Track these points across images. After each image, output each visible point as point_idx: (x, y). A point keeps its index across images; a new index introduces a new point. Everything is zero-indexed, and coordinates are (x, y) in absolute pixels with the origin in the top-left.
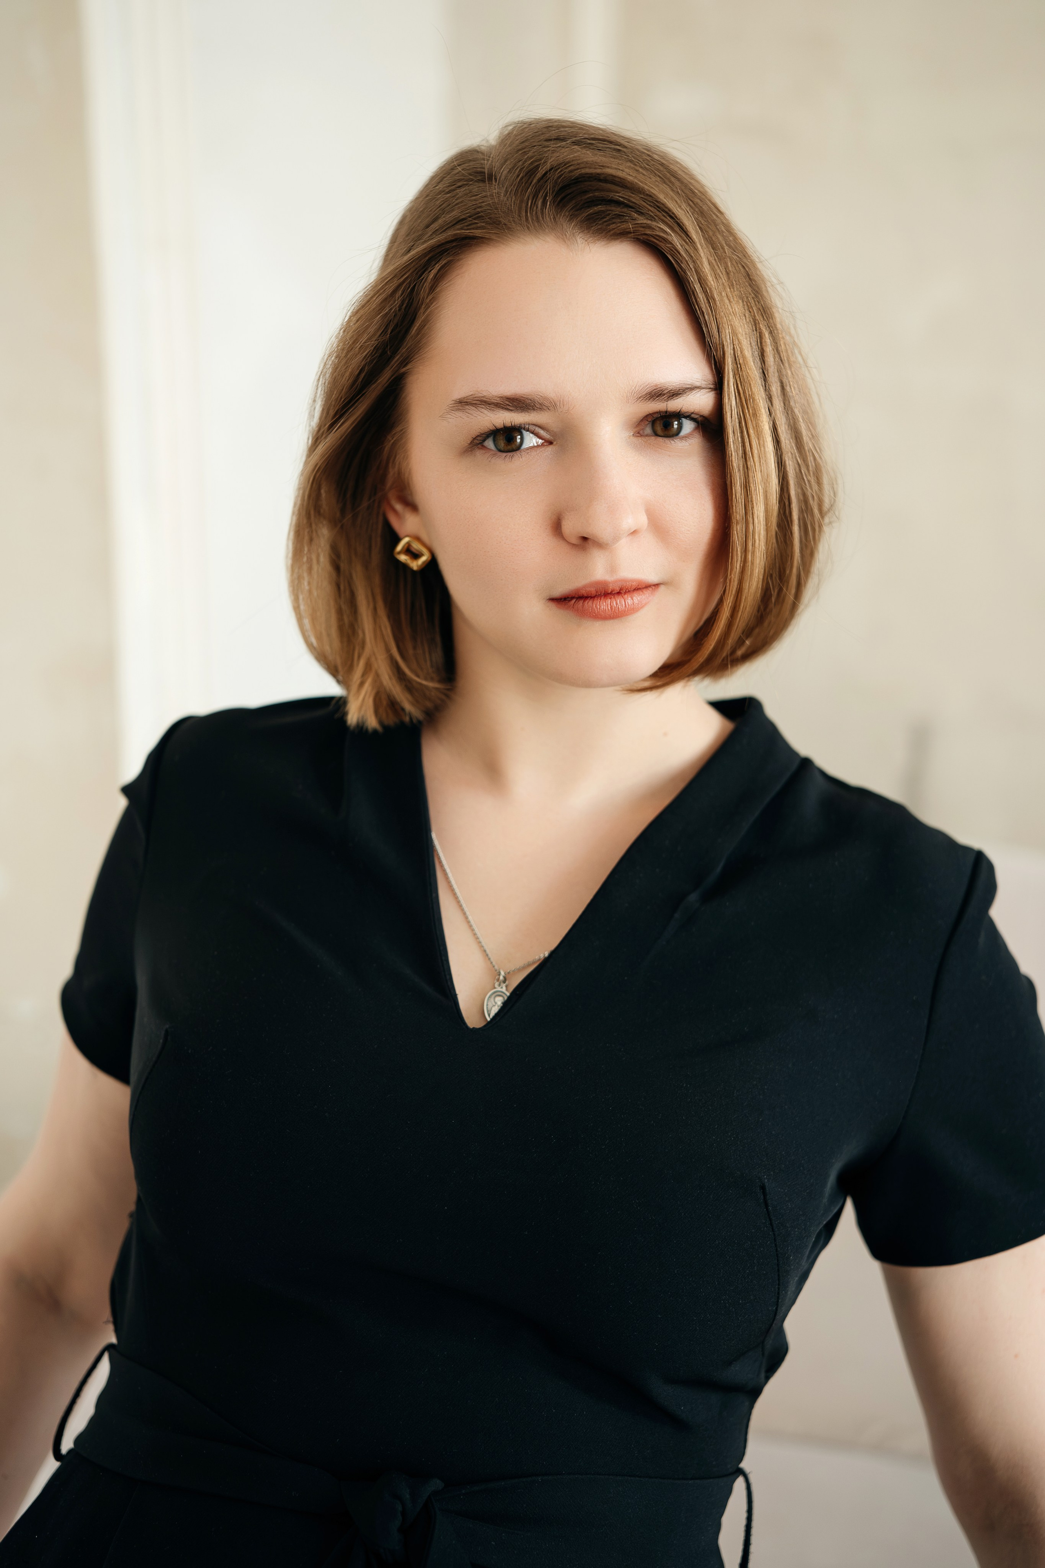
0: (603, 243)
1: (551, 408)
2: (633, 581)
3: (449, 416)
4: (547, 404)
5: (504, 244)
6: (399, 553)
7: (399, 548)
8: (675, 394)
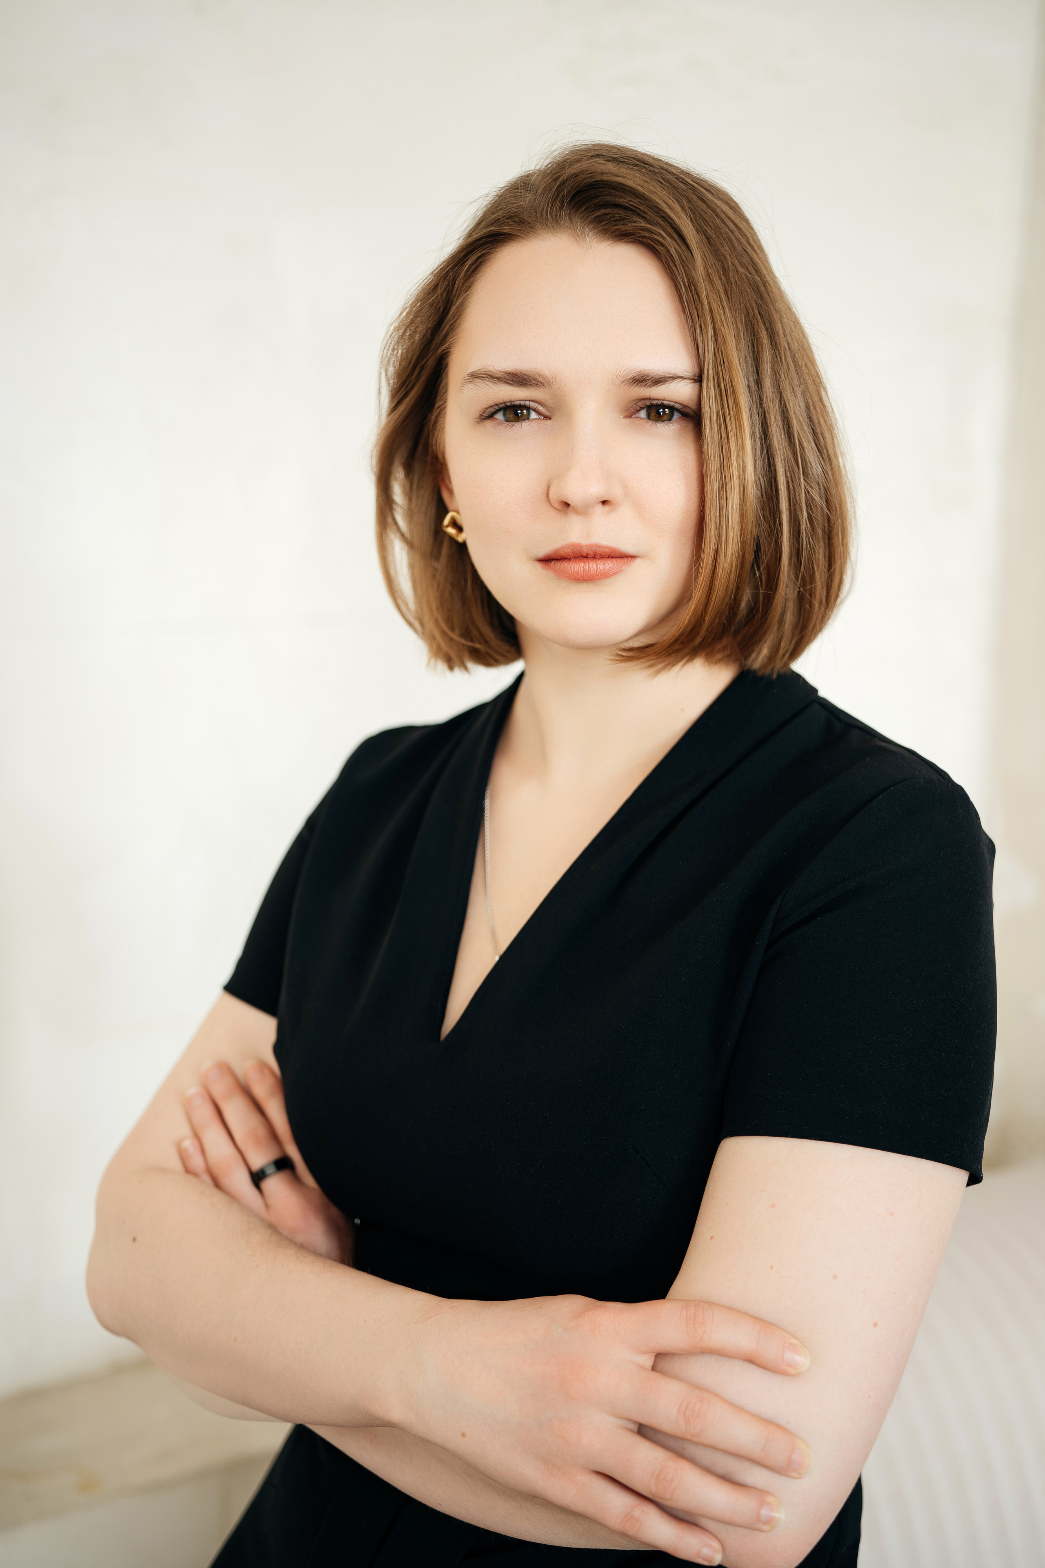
0: (609, 242)
1: (546, 385)
2: (606, 547)
3: (464, 388)
4: (541, 379)
5: (527, 240)
6: (447, 526)
7: (446, 521)
8: (659, 381)
